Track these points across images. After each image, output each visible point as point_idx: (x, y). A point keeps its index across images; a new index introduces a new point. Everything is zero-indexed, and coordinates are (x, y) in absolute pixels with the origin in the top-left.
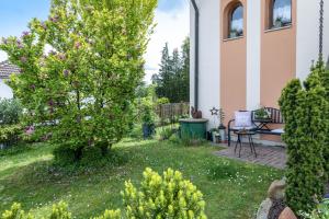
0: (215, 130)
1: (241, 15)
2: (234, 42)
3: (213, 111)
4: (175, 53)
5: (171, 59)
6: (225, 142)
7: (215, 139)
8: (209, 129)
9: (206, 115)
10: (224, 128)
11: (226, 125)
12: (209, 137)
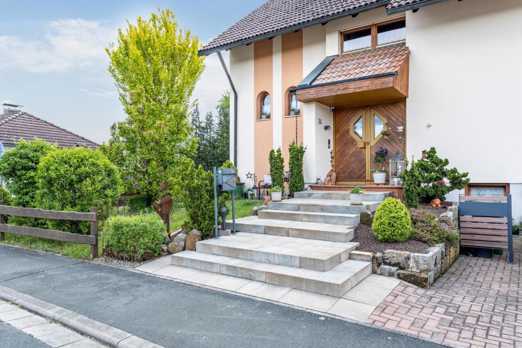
0: (249, 190)
1: (270, 103)
2: (265, 123)
3: (249, 176)
4: (209, 118)
5: (203, 125)
6: (257, 199)
7: (249, 197)
8: (245, 190)
9: (243, 179)
10: (257, 188)
11: (257, 186)
12: (245, 196)
